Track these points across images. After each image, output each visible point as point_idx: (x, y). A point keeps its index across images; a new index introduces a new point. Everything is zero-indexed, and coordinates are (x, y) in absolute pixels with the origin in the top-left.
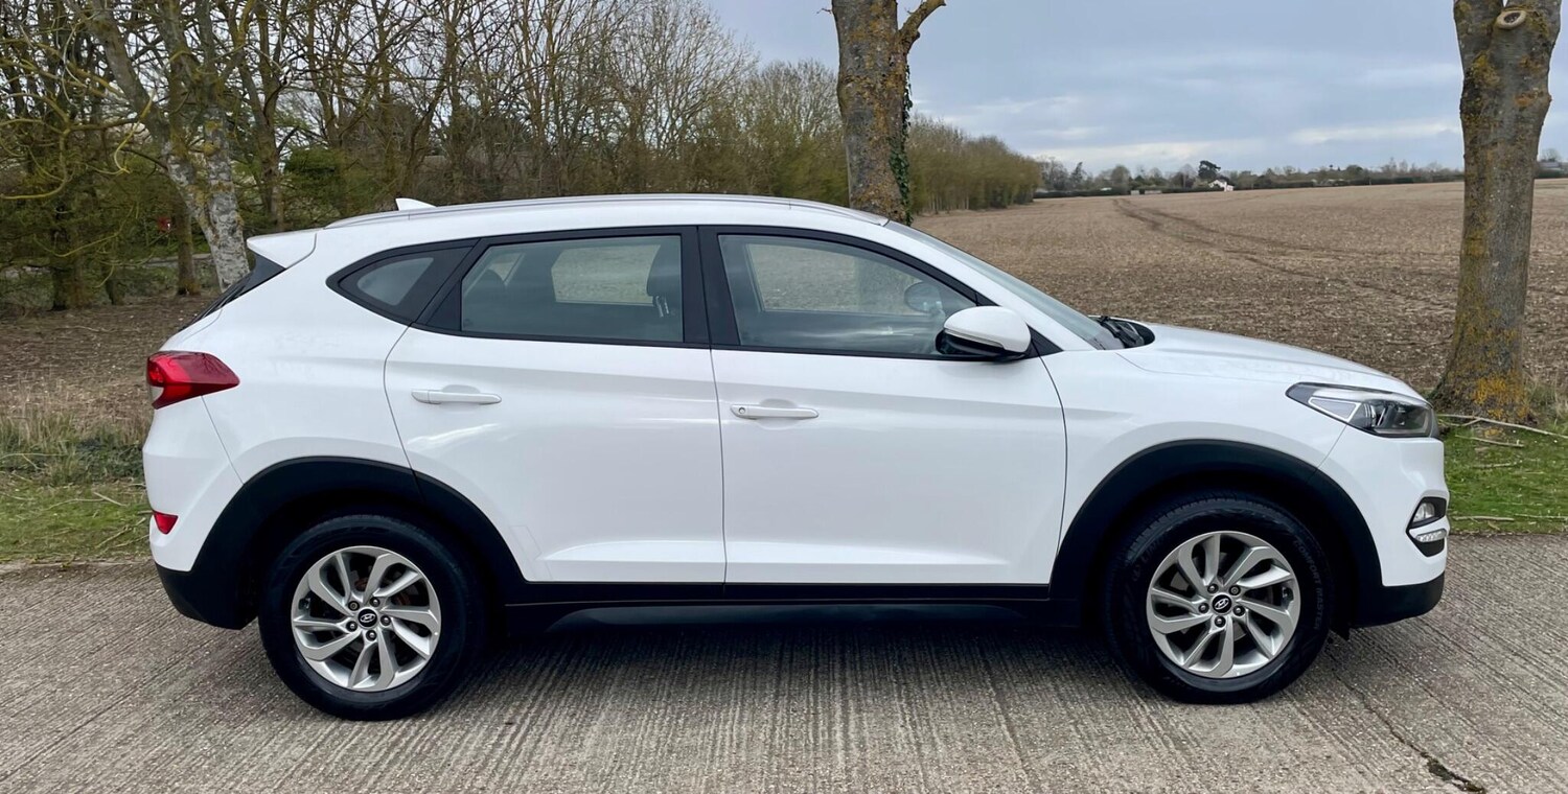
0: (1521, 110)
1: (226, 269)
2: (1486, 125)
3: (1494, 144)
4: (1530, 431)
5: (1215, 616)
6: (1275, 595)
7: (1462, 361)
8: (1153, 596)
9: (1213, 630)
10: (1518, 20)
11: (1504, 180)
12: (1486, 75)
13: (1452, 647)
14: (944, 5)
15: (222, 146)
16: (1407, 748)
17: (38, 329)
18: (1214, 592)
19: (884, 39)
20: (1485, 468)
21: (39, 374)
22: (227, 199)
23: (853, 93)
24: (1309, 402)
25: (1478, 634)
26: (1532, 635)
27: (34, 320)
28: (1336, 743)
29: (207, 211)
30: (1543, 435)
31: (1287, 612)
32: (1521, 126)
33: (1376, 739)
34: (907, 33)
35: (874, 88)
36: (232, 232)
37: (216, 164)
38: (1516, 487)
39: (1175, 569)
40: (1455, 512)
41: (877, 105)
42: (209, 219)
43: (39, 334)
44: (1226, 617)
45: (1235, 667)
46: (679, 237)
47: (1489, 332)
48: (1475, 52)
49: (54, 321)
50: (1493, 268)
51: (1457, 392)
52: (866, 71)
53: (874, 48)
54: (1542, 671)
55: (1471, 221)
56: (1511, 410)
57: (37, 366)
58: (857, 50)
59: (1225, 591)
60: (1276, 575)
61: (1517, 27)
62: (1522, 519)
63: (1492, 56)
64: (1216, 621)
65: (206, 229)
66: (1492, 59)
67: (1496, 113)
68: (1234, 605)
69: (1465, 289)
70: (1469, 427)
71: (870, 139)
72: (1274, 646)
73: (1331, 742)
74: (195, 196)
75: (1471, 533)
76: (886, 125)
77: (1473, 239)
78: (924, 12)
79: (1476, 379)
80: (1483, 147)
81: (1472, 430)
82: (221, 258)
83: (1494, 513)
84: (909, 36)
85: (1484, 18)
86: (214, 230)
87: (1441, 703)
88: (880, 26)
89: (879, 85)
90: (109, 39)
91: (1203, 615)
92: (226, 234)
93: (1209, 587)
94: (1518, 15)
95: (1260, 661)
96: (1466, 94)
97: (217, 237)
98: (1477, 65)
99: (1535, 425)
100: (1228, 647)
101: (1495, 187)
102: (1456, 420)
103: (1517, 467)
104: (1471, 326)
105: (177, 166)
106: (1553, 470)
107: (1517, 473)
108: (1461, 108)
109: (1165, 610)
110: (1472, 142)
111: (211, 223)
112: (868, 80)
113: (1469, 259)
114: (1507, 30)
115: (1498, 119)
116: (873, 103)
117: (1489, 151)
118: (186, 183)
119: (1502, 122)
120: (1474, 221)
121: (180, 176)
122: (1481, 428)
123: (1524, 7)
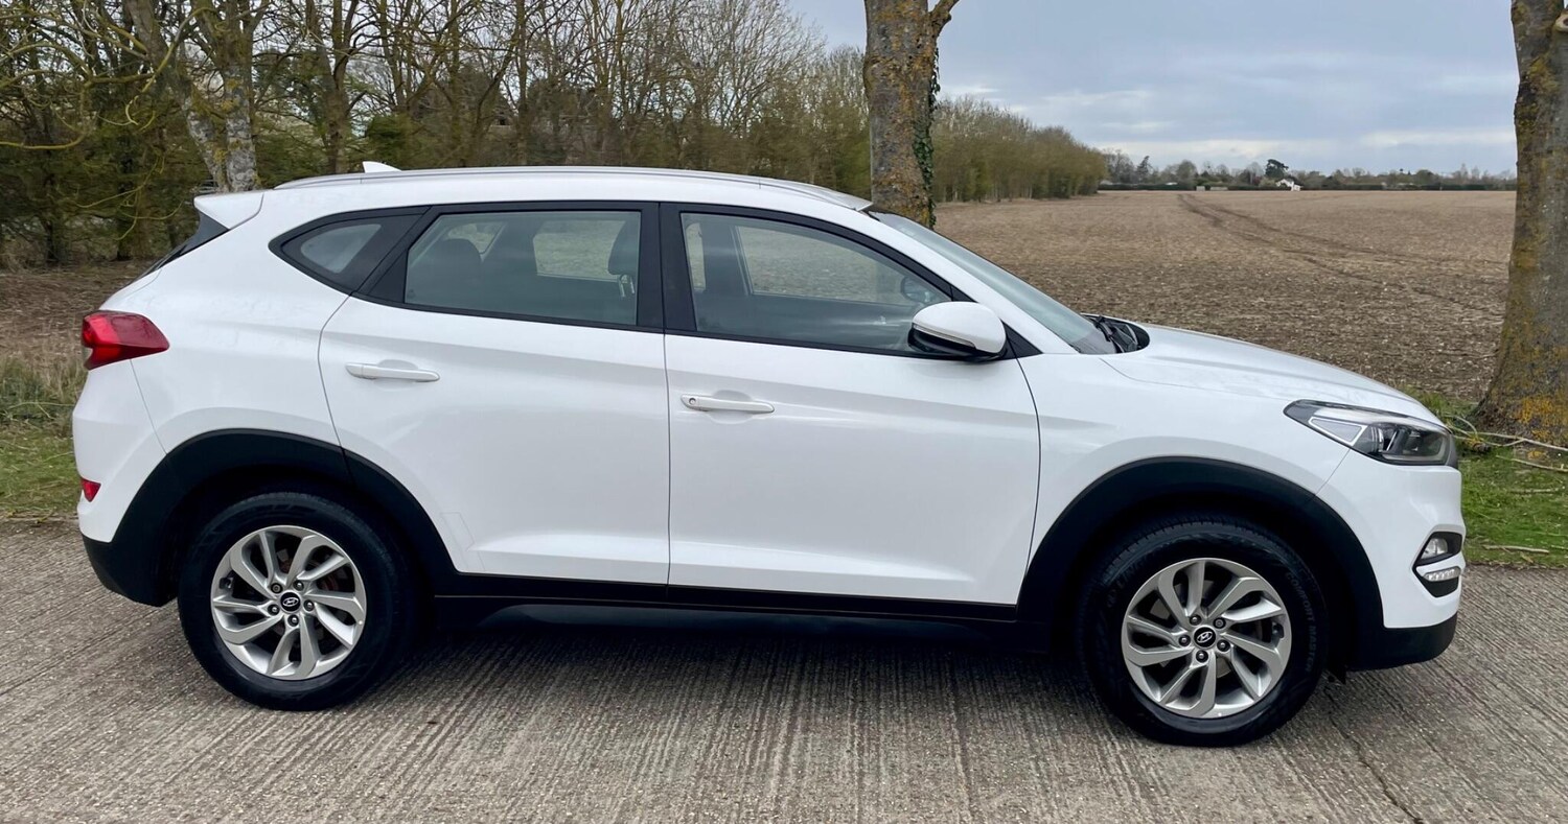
2: (1542, 131)
3: (1550, 152)
5: (1197, 650)
6: (1264, 630)
7: (1507, 378)
8: (1129, 624)
9: (1194, 666)
11: (1558, 190)
12: (1542, 79)
13: (1465, 694)
15: (241, 104)
16: (1400, 812)
17: (98, 278)
18: (1196, 624)
19: (913, 21)
20: (1525, 493)
22: (244, 157)
23: (878, 74)
24: (1310, 422)
25: (1496, 681)
26: (1555, 685)
27: (95, 269)
28: (1321, 801)
29: (224, 169)
31: (1276, 650)
33: (1366, 799)
34: (939, 15)
35: (900, 70)
37: (235, 122)
38: (1555, 515)
39: (1154, 596)
40: (1487, 540)
41: (902, 87)
42: (226, 176)
43: (98, 283)
44: (1208, 652)
45: (1217, 707)
46: (639, 213)
47: (1537, 349)
48: (1533, 55)
49: (115, 271)
50: (1544, 281)
51: (1501, 410)
52: (892, 53)
53: (902, 29)
54: (1561, 729)
55: (1522, 231)
56: (1557, 432)
58: (884, 30)
59: (1208, 623)
60: (1266, 609)
62: (1559, 551)
63: (1550, 61)
64: (1198, 654)
65: (223, 186)
66: (1550, 64)
67: (1552, 119)
68: (1218, 639)
69: (1514, 302)
70: (1512, 447)
71: (894, 122)
72: (1261, 686)
73: (1316, 799)
74: (213, 153)
75: (1501, 564)
76: (911, 107)
77: (1523, 250)
79: (1521, 397)
80: (1538, 155)
81: (1515, 450)
83: (1529, 543)
84: (939, 19)
85: (1544, 20)
87: (1445, 760)
88: (909, 7)
89: (906, 67)
91: (1183, 648)
93: (1191, 618)
95: (1244, 702)
96: (1521, 98)
98: (1534, 69)
100: (1210, 685)
101: (1549, 197)
102: (1498, 439)
103: (1558, 493)
104: (1518, 341)
105: (196, 122)
107: (1557, 500)
108: (1515, 113)
109: (1143, 640)
110: (1526, 149)
111: (227, 182)
112: (894, 62)
113: (1518, 271)
114: (1564, 33)
115: (1554, 126)
116: (898, 85)
117: (1544, 159)
118: (205, 140)
119: (1558, 129)
120: (1525, 231)
121: (199, 133)
122: (1524, 450)
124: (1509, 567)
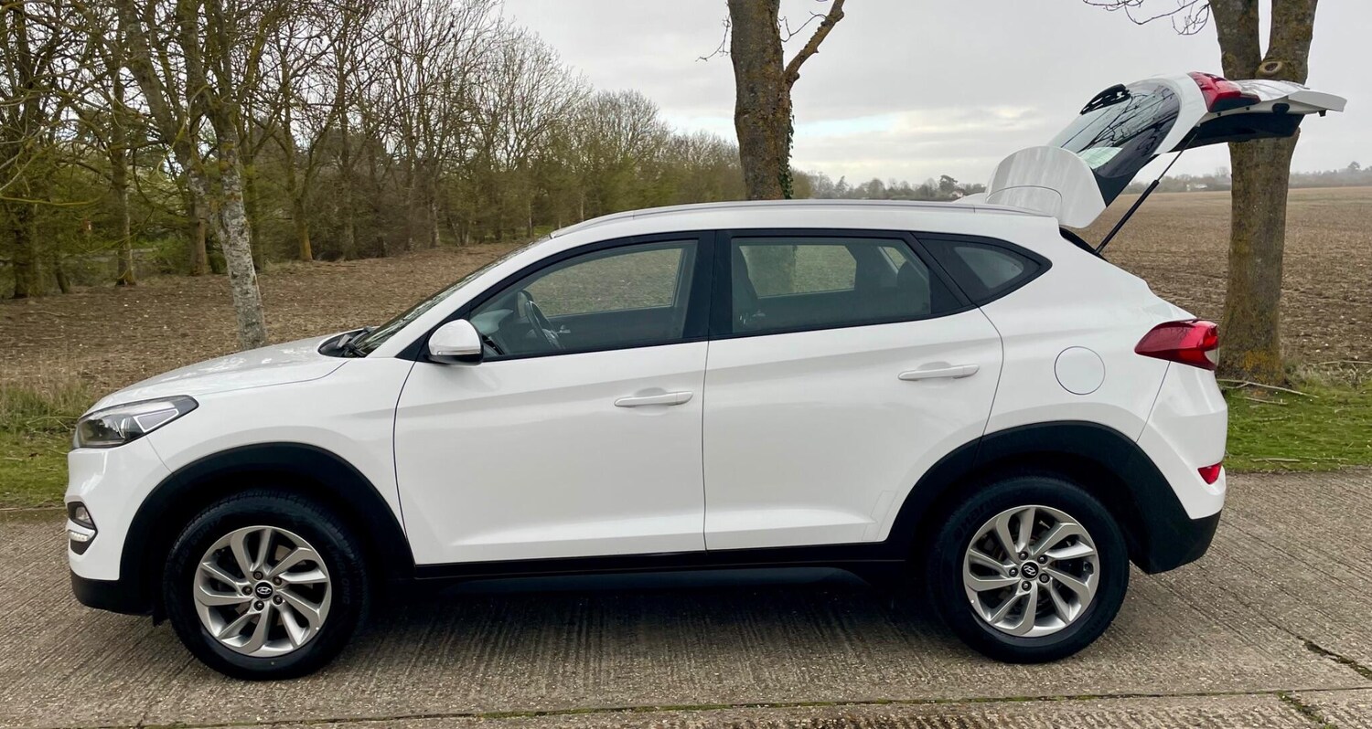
1: (236, 263)
2: (1250, 150)
3: (1257, 166)
4: (1288, 392)
7: (1233, 336)
10: (1276, 69)
11: (1265, 194)
13: (1289, 557)
14: (817, 52)
15: (234, 162)
16: (1285, 634)
17: (8, 314)
19: (774, 80)
20: (1264, 421)
21: (19, 352)
22: (238, 206)
23: (750, 122)
25: (1306, 548)
26: (1347, 548)
28: (1230, 630)
29: (221, 216)
30: (1299, 395)
32: (1278, 151)
33: (1259, 627)
34: (790, 75)
35: (767, 119)
37: (229, 178)
38: (1292, 435)
40: (1252, 455)
41: (769, 132)
42: (222, 222)
43: (9, 318)
47: (1254, 315)
49: (18, 307)
50: (1257, 263)
51: (1229, 362)
52: (760, 105)
53: (766, 86)
54: (1364, 575)
55: (1238, 226)
56: (1271, 376)
57: (15, 345)
58: (752, 88)
61: (1275, 74)
62: (1306, 460)
65: (219, 231)
69: (1234, 280)
70: (1240, 389)
71: (763, 160)
73: (1224, 629)
74: (210, 204)
75: (1270, 471)
76: (776, 148)
77: (1240, 240)
78: (802, 58)
79: (1244, 351)
80: (1247, 168)
81: (1243, 391)
82: (231, 254)
83: (1282, 456)
84: (792, 75)
85: (1247, 66)
86: (226, 232)
87: (1298, 599)
88: (771, 69)
89: (771, 116)
90: (146, 75)
92: (236, 235)
94: (1276, 65)
97: (229, 237)
99: (1290, 387)
101: (1258, 199)
102: (1230, 384)
103: (1288, 420)
104: (1239, 309)
105: (196, 179)
106: (1317, 423)
107: (1289, 425)
110: (1238, 164)
111: (224, 226)
112: (762, 112)
113: (1237, 256)
116: (766, 131)
117: (1253, 172)
118: (203, 193)
119: (1263, 148)
120: (1240, 226)
121: (198, 188)
122: (1249, 390)
123: (1279, 59)
124: (1275, 473)
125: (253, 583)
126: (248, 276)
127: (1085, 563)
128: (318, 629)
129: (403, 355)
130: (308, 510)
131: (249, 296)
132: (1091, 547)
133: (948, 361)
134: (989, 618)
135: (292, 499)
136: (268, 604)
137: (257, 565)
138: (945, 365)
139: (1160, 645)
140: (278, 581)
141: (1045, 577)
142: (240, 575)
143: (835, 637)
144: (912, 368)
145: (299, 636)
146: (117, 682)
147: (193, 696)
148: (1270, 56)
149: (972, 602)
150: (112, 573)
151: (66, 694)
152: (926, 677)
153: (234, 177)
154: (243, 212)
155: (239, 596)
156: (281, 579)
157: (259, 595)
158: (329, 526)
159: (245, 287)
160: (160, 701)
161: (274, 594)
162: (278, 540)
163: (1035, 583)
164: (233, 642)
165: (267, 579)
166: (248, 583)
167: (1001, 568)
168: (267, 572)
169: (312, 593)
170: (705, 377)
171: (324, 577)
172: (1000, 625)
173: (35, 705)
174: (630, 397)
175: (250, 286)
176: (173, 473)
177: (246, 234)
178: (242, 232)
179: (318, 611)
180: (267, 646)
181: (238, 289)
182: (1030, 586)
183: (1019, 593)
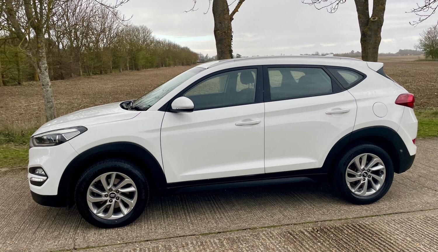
0: (376, 40)
1: (44, 80)
2: (368, 44)
3: (370, 49)
10: (376, 19)
11: (372, 57)
12: (368, 32)
15: (43, 45)
22: (44, 60)
23: (219, 33)
29: (38, 64)
32: (376, 44)
34: (231, 18)
35: (225, 32)
36: (45, 70)
37: (41, 50)
52: (223, 28)
53: (225, 22)
61: (376, 21)
65: (37, 69)
66: (369, 28)
67: (370, 41)
71: (224, 46)
74: (34, 59)
80: (367, 49)
82: (42, 77)
85: (366, 18)
86: (40, 69)
88: (226, 16)
89: (227, 31)
92: (44, 70)
94: (376, 18)
96: (363, 37)
97: (41, 71)
98: (365, 30)
111: (39, 67)
112: (224, 30)
114: (373, 21)
116: (225, 36)
121: (30, 54)
123: (377, 16)
125: (108, 193)
126: (48, 85)
127: (380, 171)
128: (132, 208)
129: (161, 109)
130: (129, 166)
131: (48, 92)
132: (383, 166)
133: (340, 108)
134: (353, 191)
135: (123, 162)
136: (114, 200)
137: (110, 186)
138: (340, 109)
139: (399, 196)
140: (117, 192)
141: (369, 176)
142: (103, 190)
143: (299, 200)
144: (329, 110)
145: (126, 211)
146: (56, 233)
147: (89, 236)
148: (374, 15)
149: (348, 186)
150: (55, 192)
151: (38, 238)
152: (337, 211)
153: (43, 50)
154: (46, 62)
155: (104, 198)
156: (119, 191)
157: (111, 197)
158: (137, 171)
159: (47, 89)
160: (77, 239)
161: (116, 196)
162: (118, 176)
163: (366, 179)
164: (101, 215)
165: (114, 192)
166: (107, 193)
167: (356, 174)
168: (114, 189)
169: (130, 195)
170: (265, 114)
171: (135, 189)
172: (356, 193)
173: (28, 244)
174: (240, 122)
175: (49, 89)
176: (79, 155)
177: (47, 70)
178: (46, 69)
179: (132, 202)
180: (114, 215)
181: (45, 90)
182: (365, 179)
183: (362, 182)
